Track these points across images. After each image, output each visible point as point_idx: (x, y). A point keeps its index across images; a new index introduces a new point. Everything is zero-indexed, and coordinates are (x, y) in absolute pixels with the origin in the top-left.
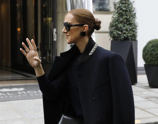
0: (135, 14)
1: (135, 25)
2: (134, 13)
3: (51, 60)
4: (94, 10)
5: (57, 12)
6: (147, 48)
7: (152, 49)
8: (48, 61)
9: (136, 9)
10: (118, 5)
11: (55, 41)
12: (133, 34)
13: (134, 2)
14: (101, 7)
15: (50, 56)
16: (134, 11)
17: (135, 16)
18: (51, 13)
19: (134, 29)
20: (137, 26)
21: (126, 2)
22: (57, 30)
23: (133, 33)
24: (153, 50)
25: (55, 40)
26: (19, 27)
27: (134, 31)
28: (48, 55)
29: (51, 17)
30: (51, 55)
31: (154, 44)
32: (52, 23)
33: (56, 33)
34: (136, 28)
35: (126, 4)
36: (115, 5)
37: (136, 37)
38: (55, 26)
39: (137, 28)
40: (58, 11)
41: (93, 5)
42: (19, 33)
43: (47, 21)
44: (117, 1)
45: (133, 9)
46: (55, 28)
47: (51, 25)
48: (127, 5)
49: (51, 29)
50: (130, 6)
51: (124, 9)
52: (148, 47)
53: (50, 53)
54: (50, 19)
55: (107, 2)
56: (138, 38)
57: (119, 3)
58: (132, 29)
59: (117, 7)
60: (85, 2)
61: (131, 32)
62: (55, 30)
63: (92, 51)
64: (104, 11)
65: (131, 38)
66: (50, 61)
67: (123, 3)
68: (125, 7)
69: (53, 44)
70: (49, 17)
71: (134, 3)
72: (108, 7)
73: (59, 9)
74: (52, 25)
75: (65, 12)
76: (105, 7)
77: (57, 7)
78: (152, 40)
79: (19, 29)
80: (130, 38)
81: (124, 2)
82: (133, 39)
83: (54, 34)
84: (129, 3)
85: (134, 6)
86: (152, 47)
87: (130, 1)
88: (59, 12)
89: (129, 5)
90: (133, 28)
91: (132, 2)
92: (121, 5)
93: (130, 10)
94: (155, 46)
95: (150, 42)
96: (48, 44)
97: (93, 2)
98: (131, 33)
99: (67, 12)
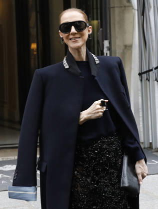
5: (110, 8)
18: (97, 8)
22: (110, 43)
26: (34, 42)
32: (101, 30)
33: (109, 49)
38: (106, 36)
40: (112, 5)
42: (35, 53)
46: (106, 39)
49: (98, 42)
54: (95, 23)
62: (106, 43)
74: (100, 33)
75: (125, 7)
79: (34, 46)
83: (105, 51)
88: (114, 7)
99: (131, 6)
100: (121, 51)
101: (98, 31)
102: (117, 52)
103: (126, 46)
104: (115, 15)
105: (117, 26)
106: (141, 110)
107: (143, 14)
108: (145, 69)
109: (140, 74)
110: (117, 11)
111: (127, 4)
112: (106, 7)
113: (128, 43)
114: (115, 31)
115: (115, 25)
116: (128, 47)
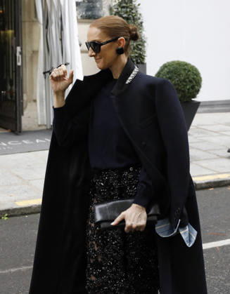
0: (142, 23)
1: (141, 41)
2: (140, 21)
3: (14, 94)
4: (79, 17)
5: (21, 21)
6: (161, 76)
7: (168, 76)
8: (9, 98)
9: (143, 15)
10: (115, 10)
11: (19, 66)
12: (140, 54)
13: (139, 5)
14: (90, 13)
15: (11, 89)
16: (139, 19)
17: (142, 26)
18: (12, 22)
19: (140, 47)
20: (145, 42)
21: (128, 5)
22: (22, 49)
23: (139, 52)
24: (170, 78)
25: (19, 64)
27: (140, 50)
28: (9, 87)
29: (12, 29)
30: (14, 87)
31: (172, 69)
32: (14, 38)
33: (21, 53)
34: (143, 45)
35: (127, 7)
36: (111, 9)
37: (143, 59)
38: (19, 42)
39: (146, 44)
40: (23, 20)
41: (77, 10)
43: (6, 35)
44: (114, 4)
45: (139, 16)
46: (19, 46)
47: (12, 42)
48: (128, 10)
49: (12, 47)
50: (133, 11)
51: (125, 15)
52: (162, 73)
53: (11, 85)
54: (10, 32)
55: (98, 5)
56: (147, 60)
57: (116, 7)
58: (137, 46)
59: (114, 13)
60: (64, 5)
61: (136, 51)
62: (19, 49)
63: (130, 78)
64: (95, 19)
65: (137, 61)
66: (11, 97)
67: (124, 7)
68: (126, 12)
69: (15, 71)
70: (9, 29)
71: (139, 7)
72: (101, 13)
73: (25, 17)
74: (14, 42)
75: (33, 21)
76: (96, 12)
77: (21, 14)
78: (168, 63)
80: (134, 60)
81: (124, 5)
82: (139, 61)
83: (18, 54)
84: (133, 7)
85: (140, 11)
86: (168, 73)
87: (134, 3)
88: (25, 22)
89: (132, 9)
90: (140, 45)
91: (137, 5)
92: (120, 9)
93: (133, 17)
94: (172, 72)
95: (165, 66)
96: (8, 71)
97: (78, 4)
98: (136, 53)
99: (38, 21)
100: (30, 55)
101: (12, 39)
102: (27, 55)
103: (33, 52)
104: (26, 27)
105: (27, 36)
106: (44, 101)
107: (47, 28)
108: (48, 69)
109: (44, 73)
110: (27, 24)
111: (35, 19)
112: (18, 23)
113: (35, 49)
114: (26, 40)
115: (25, 34)
116: (35, 53)
